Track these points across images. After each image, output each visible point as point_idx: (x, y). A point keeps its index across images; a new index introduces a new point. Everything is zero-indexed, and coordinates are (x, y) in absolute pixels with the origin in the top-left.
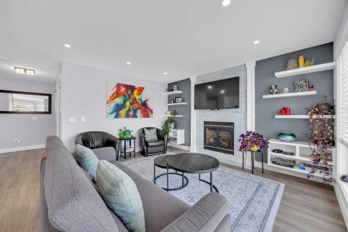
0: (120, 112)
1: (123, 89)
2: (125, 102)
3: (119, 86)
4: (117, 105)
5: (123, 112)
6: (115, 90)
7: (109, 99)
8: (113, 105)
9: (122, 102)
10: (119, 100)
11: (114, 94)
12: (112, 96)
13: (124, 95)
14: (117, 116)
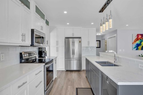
0: (139, 47)
1: (140, 37)
2: (141, 42)
3: (138, 35)
4: (137, 44)
5: (140, 47)
6: (136, 37)
7: (133, 42)
8: (135, 44)
9: (139, 43)
10: (138, 42)
11: (136, 39)
12: (135, 40)
13: (141, 39)
14: (137, 49)
